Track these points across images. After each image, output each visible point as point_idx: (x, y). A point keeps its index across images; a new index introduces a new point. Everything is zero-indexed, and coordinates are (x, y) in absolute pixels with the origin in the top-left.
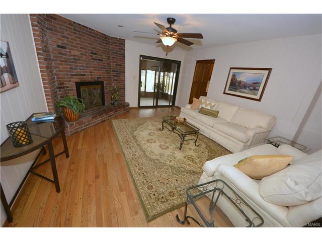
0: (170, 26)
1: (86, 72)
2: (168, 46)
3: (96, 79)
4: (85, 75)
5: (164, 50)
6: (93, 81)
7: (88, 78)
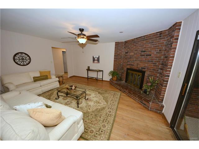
0: (82, 33)
1: (135, 64)
2: (82, 43)
3: (141, 69)
4: (133, 65)
5: (81, 47)
6: (138, 69)
7: (135, 67)
